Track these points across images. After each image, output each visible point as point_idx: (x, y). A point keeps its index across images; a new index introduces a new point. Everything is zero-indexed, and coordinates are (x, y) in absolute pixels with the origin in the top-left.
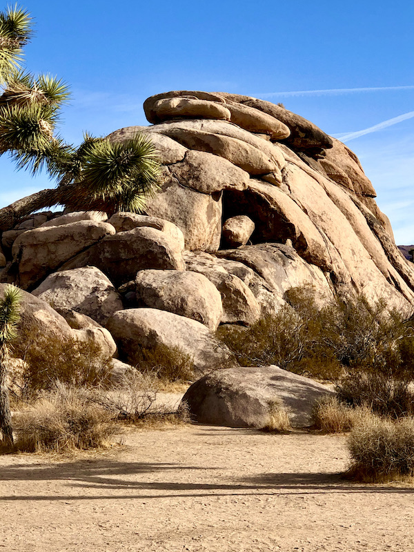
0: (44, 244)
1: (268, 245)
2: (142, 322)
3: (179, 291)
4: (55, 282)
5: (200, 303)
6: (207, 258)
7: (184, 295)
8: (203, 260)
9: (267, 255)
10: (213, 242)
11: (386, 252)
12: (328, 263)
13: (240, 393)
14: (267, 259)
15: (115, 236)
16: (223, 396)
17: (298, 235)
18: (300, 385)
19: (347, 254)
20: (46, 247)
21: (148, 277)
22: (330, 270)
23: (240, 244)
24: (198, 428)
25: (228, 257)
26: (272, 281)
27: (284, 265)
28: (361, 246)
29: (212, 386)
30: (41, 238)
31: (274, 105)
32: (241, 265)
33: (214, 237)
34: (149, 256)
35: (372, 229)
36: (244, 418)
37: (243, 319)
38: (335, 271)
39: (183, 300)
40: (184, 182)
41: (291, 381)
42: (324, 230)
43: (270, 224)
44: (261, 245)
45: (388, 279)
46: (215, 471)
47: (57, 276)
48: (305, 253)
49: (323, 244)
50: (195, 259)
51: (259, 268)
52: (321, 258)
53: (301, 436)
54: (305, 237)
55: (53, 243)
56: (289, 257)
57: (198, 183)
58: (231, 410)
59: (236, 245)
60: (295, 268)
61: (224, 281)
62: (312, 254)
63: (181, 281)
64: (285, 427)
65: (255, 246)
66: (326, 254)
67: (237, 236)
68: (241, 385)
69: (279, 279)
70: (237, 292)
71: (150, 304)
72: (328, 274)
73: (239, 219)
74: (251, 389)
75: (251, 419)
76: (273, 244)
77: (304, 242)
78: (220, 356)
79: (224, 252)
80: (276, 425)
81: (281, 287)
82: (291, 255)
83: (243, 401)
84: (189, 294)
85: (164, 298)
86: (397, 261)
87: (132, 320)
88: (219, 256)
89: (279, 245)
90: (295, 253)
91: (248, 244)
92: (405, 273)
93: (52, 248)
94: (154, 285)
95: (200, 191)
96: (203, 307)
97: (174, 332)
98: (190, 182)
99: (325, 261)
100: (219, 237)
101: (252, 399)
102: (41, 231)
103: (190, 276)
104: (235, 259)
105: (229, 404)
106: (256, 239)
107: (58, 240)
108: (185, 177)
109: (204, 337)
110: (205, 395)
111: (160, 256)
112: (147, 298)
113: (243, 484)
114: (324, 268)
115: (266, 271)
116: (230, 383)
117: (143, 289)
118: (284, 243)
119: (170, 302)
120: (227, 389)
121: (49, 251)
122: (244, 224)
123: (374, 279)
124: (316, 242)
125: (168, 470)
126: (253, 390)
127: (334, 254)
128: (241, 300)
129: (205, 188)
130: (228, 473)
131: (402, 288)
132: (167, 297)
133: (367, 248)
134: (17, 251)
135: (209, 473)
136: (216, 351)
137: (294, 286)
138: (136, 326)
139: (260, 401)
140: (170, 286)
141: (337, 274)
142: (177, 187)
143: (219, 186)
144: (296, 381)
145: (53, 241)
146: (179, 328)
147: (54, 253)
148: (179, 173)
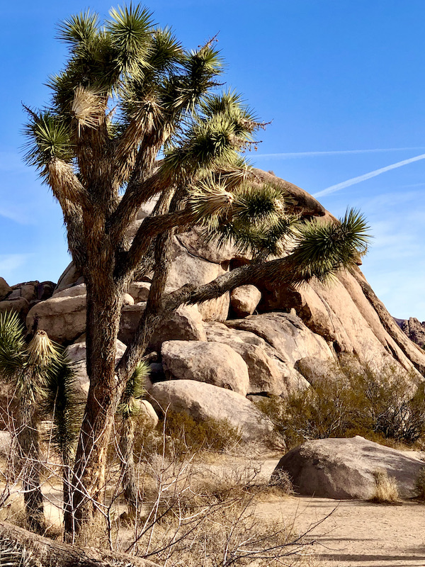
0: (61, 315)
1: (275, 315)
2: (183, 394)
3: (207, 362)
4: (76, 354)
5: (230, 374)
6: (223, 329)
7: (213, 366)
8: (220, 331)
9: (276, 325)
10: (223, 312)
11: (382, 320)
12: (331, 332)
13: (339, 464)
14: (277, 328)
15: (135, 307)
16: (321, 467)
17: (304, 305)
18: (393, 456)
19: (348, 323)
20: (62, 318)
21: (173, 348)
22: (333, 339)
23: (248, 314)
24: (303, 501)
25: (238, 327)
26: (283, 351)
27: (293, 335)
28: (359, 315)
29: (308, 458)
30: (57, 309)
31: (266, 173)
32: (252, 335)
33: (224, 307)
34: (170, 327)
35: (368, 298)
36: (345, 489)
37: (267, 390)
38: (338, 340)
39: (212, 371)
40: (193, 251)
41: (384, 452)
42: (326, 299)
43: (277, 294)
44: (267, 315)
45: (386, 347)
46: (375, 543)
47: (78, 348)
48: (309, 322)
49: (326, 313)
50: (211, 329)
51: (270, 338)
52: (324, 327)
53: (414, 507)
54: (309, 306)
55: (69, 314)
56: (297, 326)
57: (207, 253)
58: (332, 481)
59: (244, 314)
60: (303, 337)
61: (246, 352)
62: (315, 324)
63: (209, 352)
64: (395, 498)
65: (262, 316)
66: (329, 323)
67: (245, 306)
68: (337, 456)
69: (289, 349)
70: (260, 363)
71: (179, 375)
72: (331, 343)
73: (246, 288)
74: (348, 460)
75: (354, 490)
76: (280, 313)
77: (308, 311)
78: (263, 427)
79: (233, 322)
80: (386, 496)
81: (291, 357)
82: (299, 324)
83: (343, 473)
84: (218, 364)
85: (193, 370)
86: (392, 330)
87: (174, 391)
88: (230, 326)
89: (286, 314)
90: (301, 322)
91: (255, 313)
92: (400, 341)
93: (69, 319)
94: (182, 356)
95: (209, 260)
96: (232, 378)
97: (216, 404)
98: (200, 251)
99: (328, 330)
100: (228, 307)
101: (351, 470)
102: (56, 301)
103: (216, 346)
104: (244, 329)
105: (329, 475)
106: (262, 308)
107: (75, 311)
108: (194, 246)
109: (247, 408)
110: (301, 467)
111: (183, 327)
112: (176, 369)
113: (416, 555)
114: (328, 338)
115: (276, 341)
116: (326, 454)
117: (170, 360)
118: (289, 312)
119: (200, 374)
120: (325, 460)
121: (66, 322)
122: (251, 294)
123: (374, 348)
124: (320, 311)
125: (326, 542)
126: (351, 461)
127: (337, 324)
128: (264, 371)
129: (215, 257)
130: (388, 545)
131: (400, 358)
132: (196, 368)
133: (364, 317)
134: (32, 323)
135: (369, 544)
136: (259, 422)
137: (304, 356)
138: (178, 398)
139: (359, 472)
140: (198, 357)
141: (340, 343)
142: (186, 256)
143: (229, 255)
144: (387, 452)
145: (69, 312)
146: (221, 399)
147: (71, 324)
148: (187, 242)
